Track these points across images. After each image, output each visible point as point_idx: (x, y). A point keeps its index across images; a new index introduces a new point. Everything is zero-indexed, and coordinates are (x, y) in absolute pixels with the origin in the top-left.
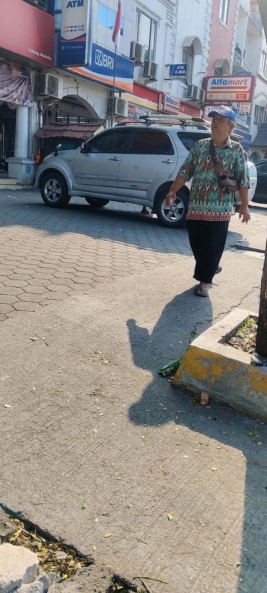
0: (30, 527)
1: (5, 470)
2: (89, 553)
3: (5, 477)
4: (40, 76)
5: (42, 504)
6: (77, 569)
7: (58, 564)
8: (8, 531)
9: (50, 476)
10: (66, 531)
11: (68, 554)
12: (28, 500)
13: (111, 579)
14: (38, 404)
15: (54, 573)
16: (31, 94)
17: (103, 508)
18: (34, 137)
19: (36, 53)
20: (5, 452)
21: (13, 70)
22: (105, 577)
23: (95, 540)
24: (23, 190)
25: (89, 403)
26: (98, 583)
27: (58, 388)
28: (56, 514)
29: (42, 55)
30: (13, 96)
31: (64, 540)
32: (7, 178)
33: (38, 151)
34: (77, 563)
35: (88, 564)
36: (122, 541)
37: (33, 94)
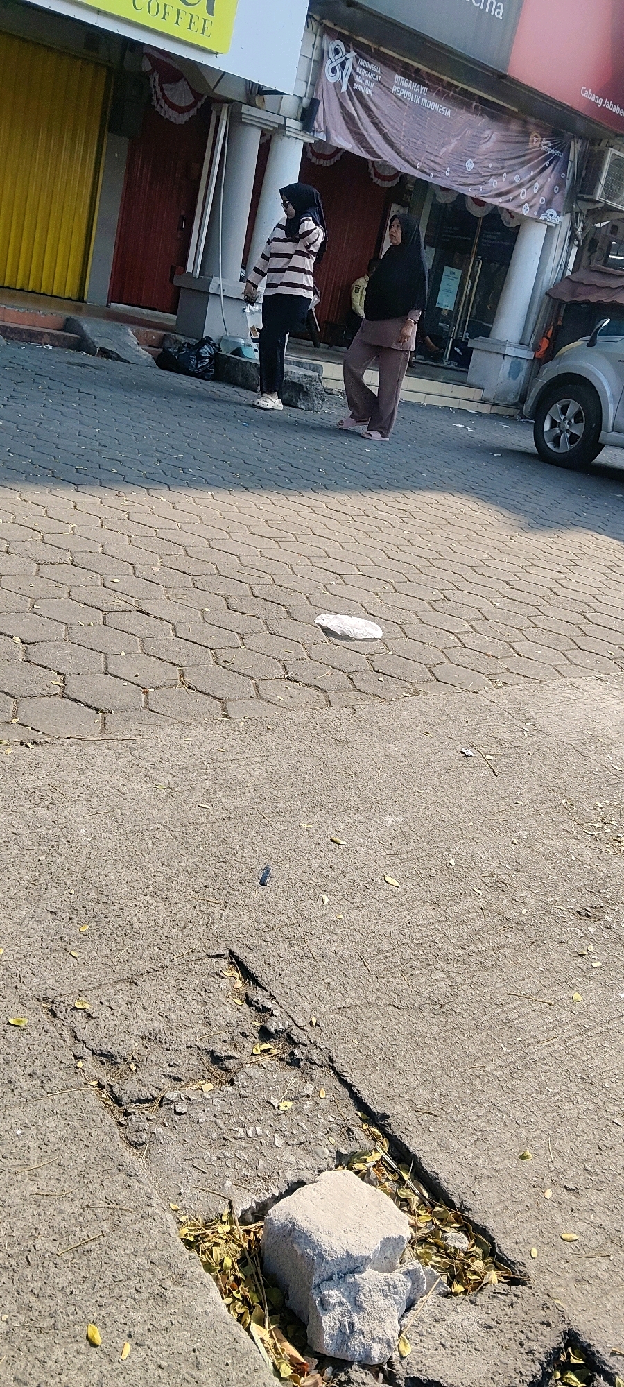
0: (401, 1155)
1: (368, 1015)
2: (519, 1258)
3: (367, 1031)
4: (591, 154)
5: (435, 1115)
6: (488, 1283)
7: (448, 1255)
8: (355, 1147)
9: (460, 1061)
10: (476, 1191)
11: (472, 1242)
12: (407, 1097)
13: (562, 1334)
14: (457, 897)
15: (435, 1271)
16: (563, 194)
17: (569, 1172)
18: (546, 296)
19: (594, 98)
20: (374, 977)
21: (533, 135)
22: (548, 1324)
23: (538, 1235)
24: (493, 416)
25: (571, 931)
26: (531, 1331)
27: (506, 877)
28: (462, 1148)
29: (609, 105)
30: (519, 195)
31: (470, 1210)
32: (463, 383)
33: (547, 330)
34: (488, 1269)
35: (514, 1282)
36: (600, 1260)
37: (566, 195)
